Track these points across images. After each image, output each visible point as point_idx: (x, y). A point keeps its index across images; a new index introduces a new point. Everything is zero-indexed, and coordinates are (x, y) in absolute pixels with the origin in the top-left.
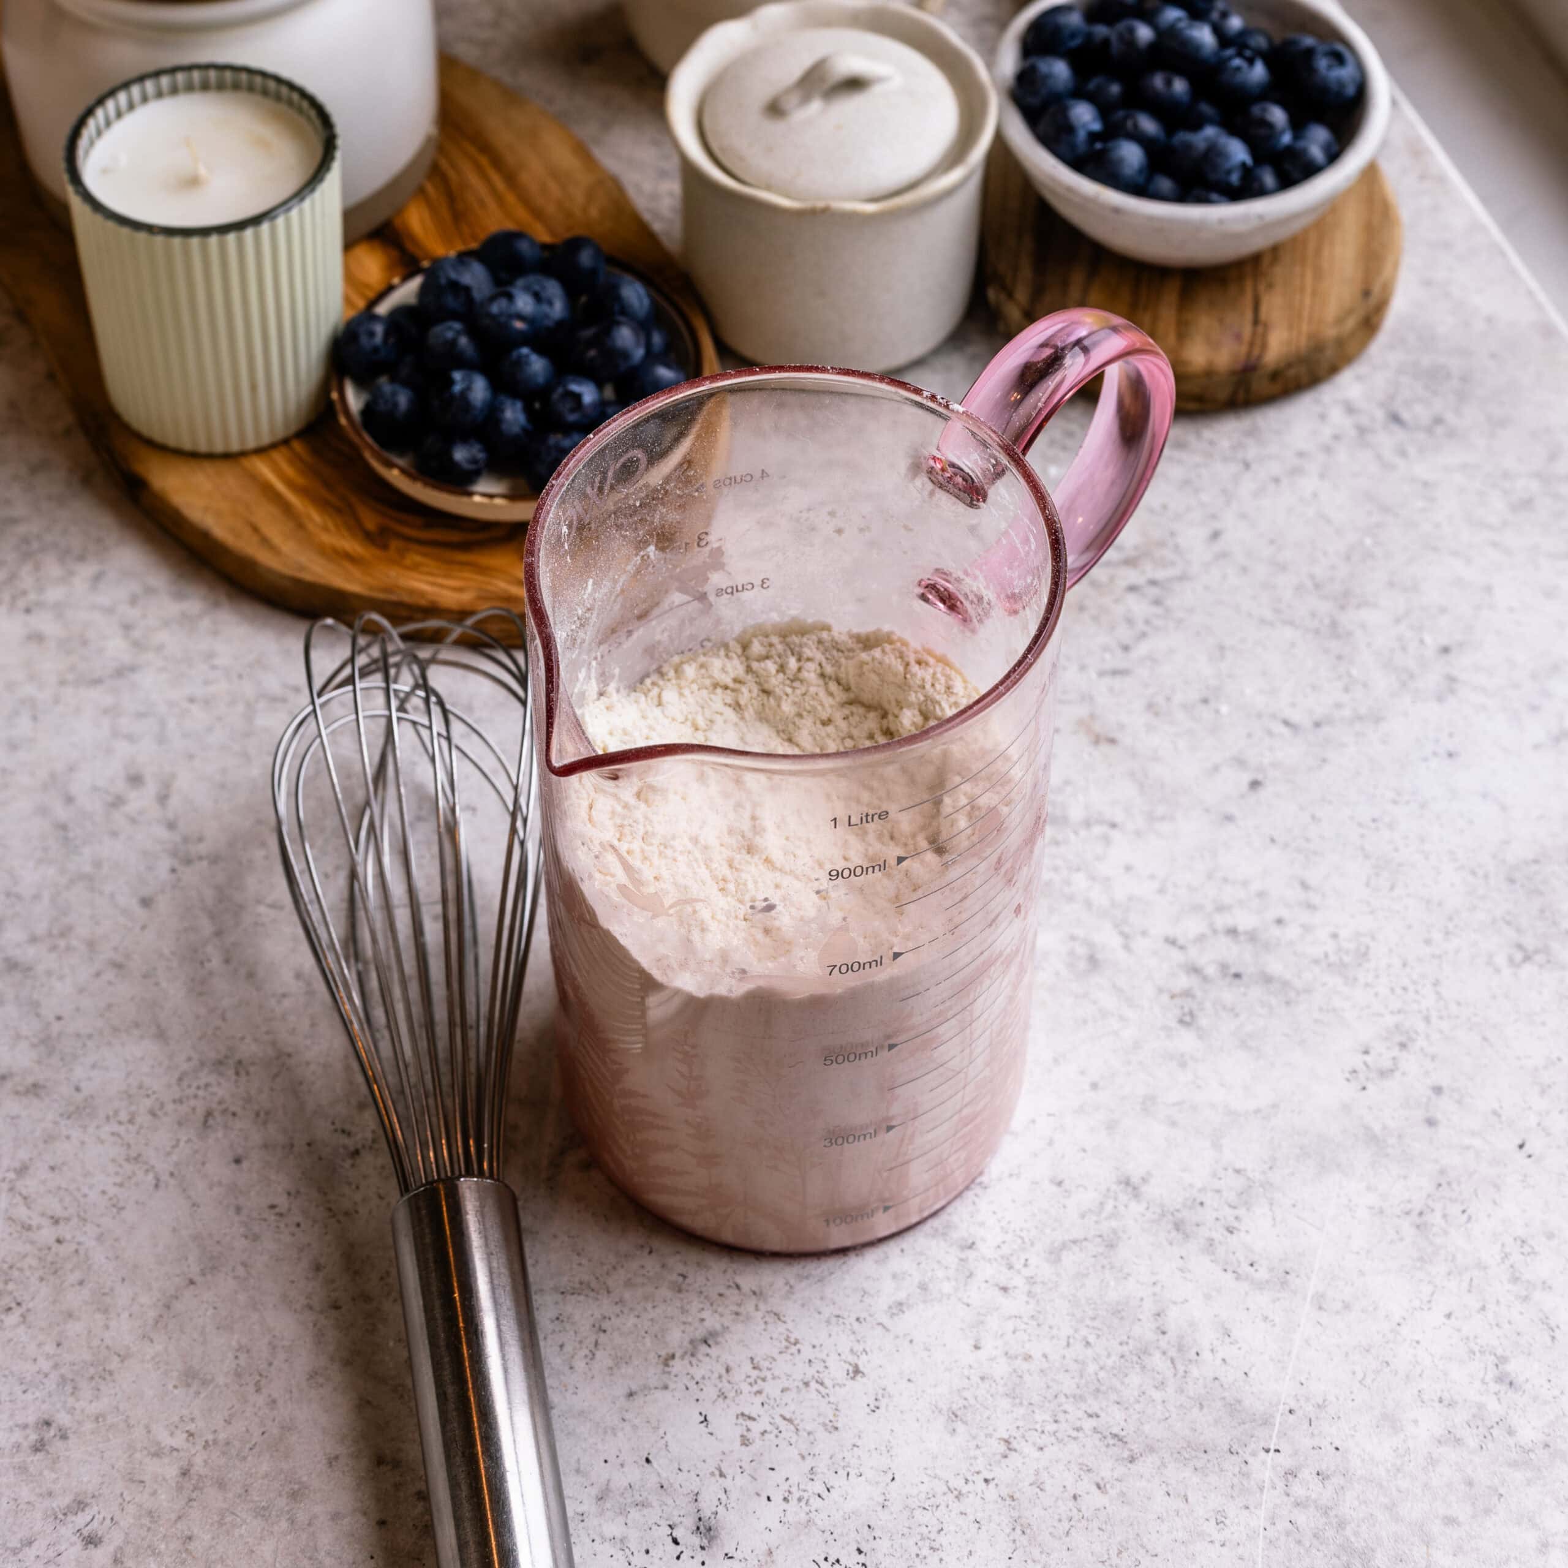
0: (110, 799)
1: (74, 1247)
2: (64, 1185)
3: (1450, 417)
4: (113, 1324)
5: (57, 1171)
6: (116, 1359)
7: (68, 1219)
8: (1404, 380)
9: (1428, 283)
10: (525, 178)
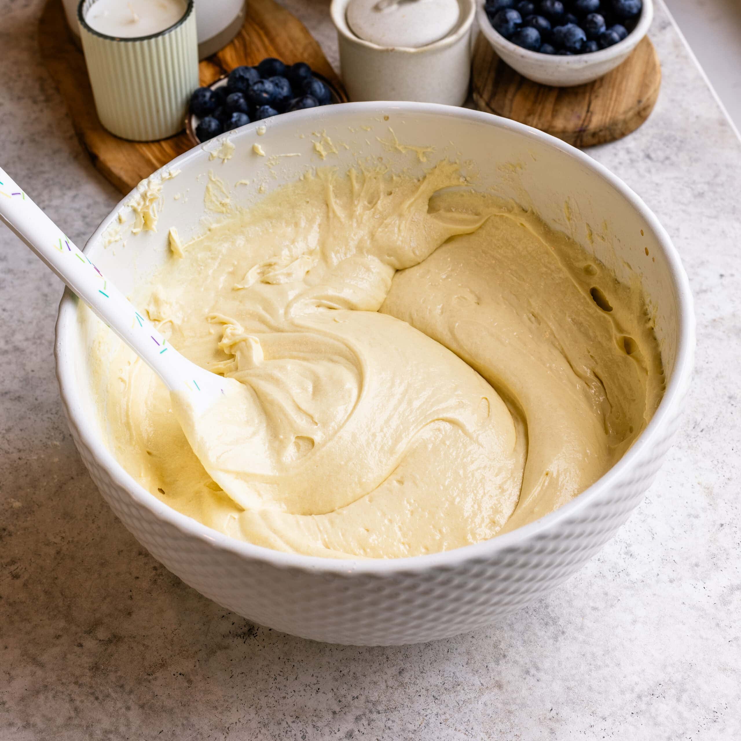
1: (26, 461)
2: (25, 437)
3: (673, 158)
4: (37, 492)
5: (23, 431)
6: (36, 506)
7: (24, 450)
8: (655, 141)
9: (672, 101)
10: (278, 40)
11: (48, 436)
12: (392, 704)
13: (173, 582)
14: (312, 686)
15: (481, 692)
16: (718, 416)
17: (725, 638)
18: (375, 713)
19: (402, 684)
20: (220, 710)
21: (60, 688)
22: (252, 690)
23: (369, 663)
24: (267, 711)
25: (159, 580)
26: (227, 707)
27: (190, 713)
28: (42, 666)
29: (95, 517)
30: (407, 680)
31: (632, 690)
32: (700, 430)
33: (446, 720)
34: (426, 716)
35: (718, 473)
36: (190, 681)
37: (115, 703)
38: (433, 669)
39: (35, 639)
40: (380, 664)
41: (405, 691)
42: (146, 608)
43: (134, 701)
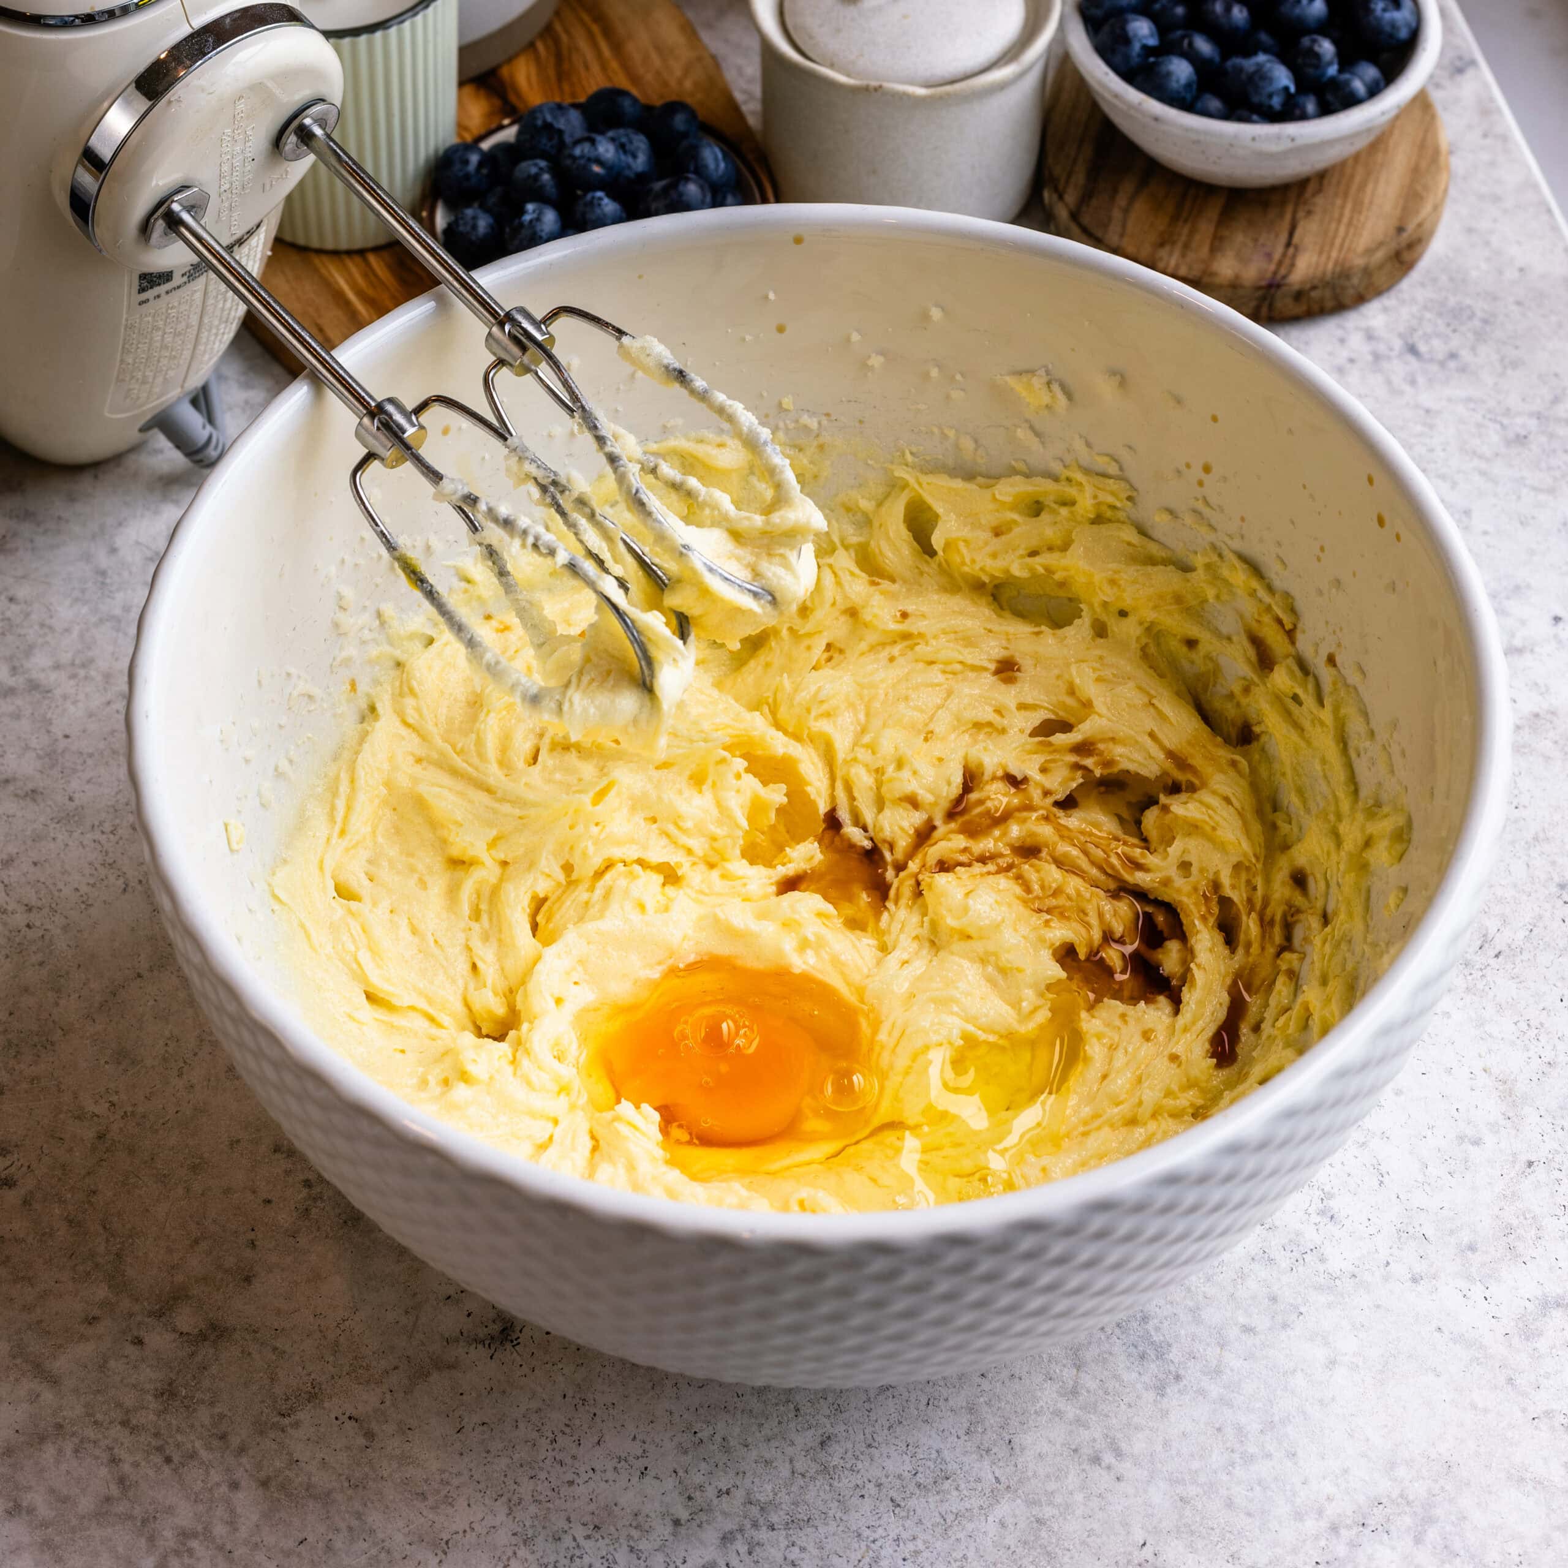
0: (149, 554)
1: (41, 933)
2: (42, 880)
3: (1465, 355)
4: (63, 1002)
5: (39, 866)
6: (59, 1031)
7: (39, 909)
8: (1428, 315)
9: (1470, 230)
10: (630, 47)
11: (92, 881)
12: (802, 1513)
13: (344, 1217)
14: (631, 1460)
15: (995, 1496)
16: (1535, 925)
17: (1524, 1410)
18: (764, 1528)
19: (825, 1469)
20: (431, 1502)
21: (90, 1433)
22: (504, 1462)
23: (756, 1418)
24: (533, 1509)
25: (314, 1211)
26: (446, 1496)
27: (365, 1505)
28: (54, 1381)
29: (185, 1062)
30: (836, 1461)
31: (1320, 1513)
32: (1493, 953)
33: (917, 1553)
34: (874, 1542)
35: (1527, 1050)
36: (370, 1435)
37: (207, 1473)
38: (893, 1441)
39: (41, 1321)
40: (780, 1423)
42: (283, 1270)
43: (247, 1471)
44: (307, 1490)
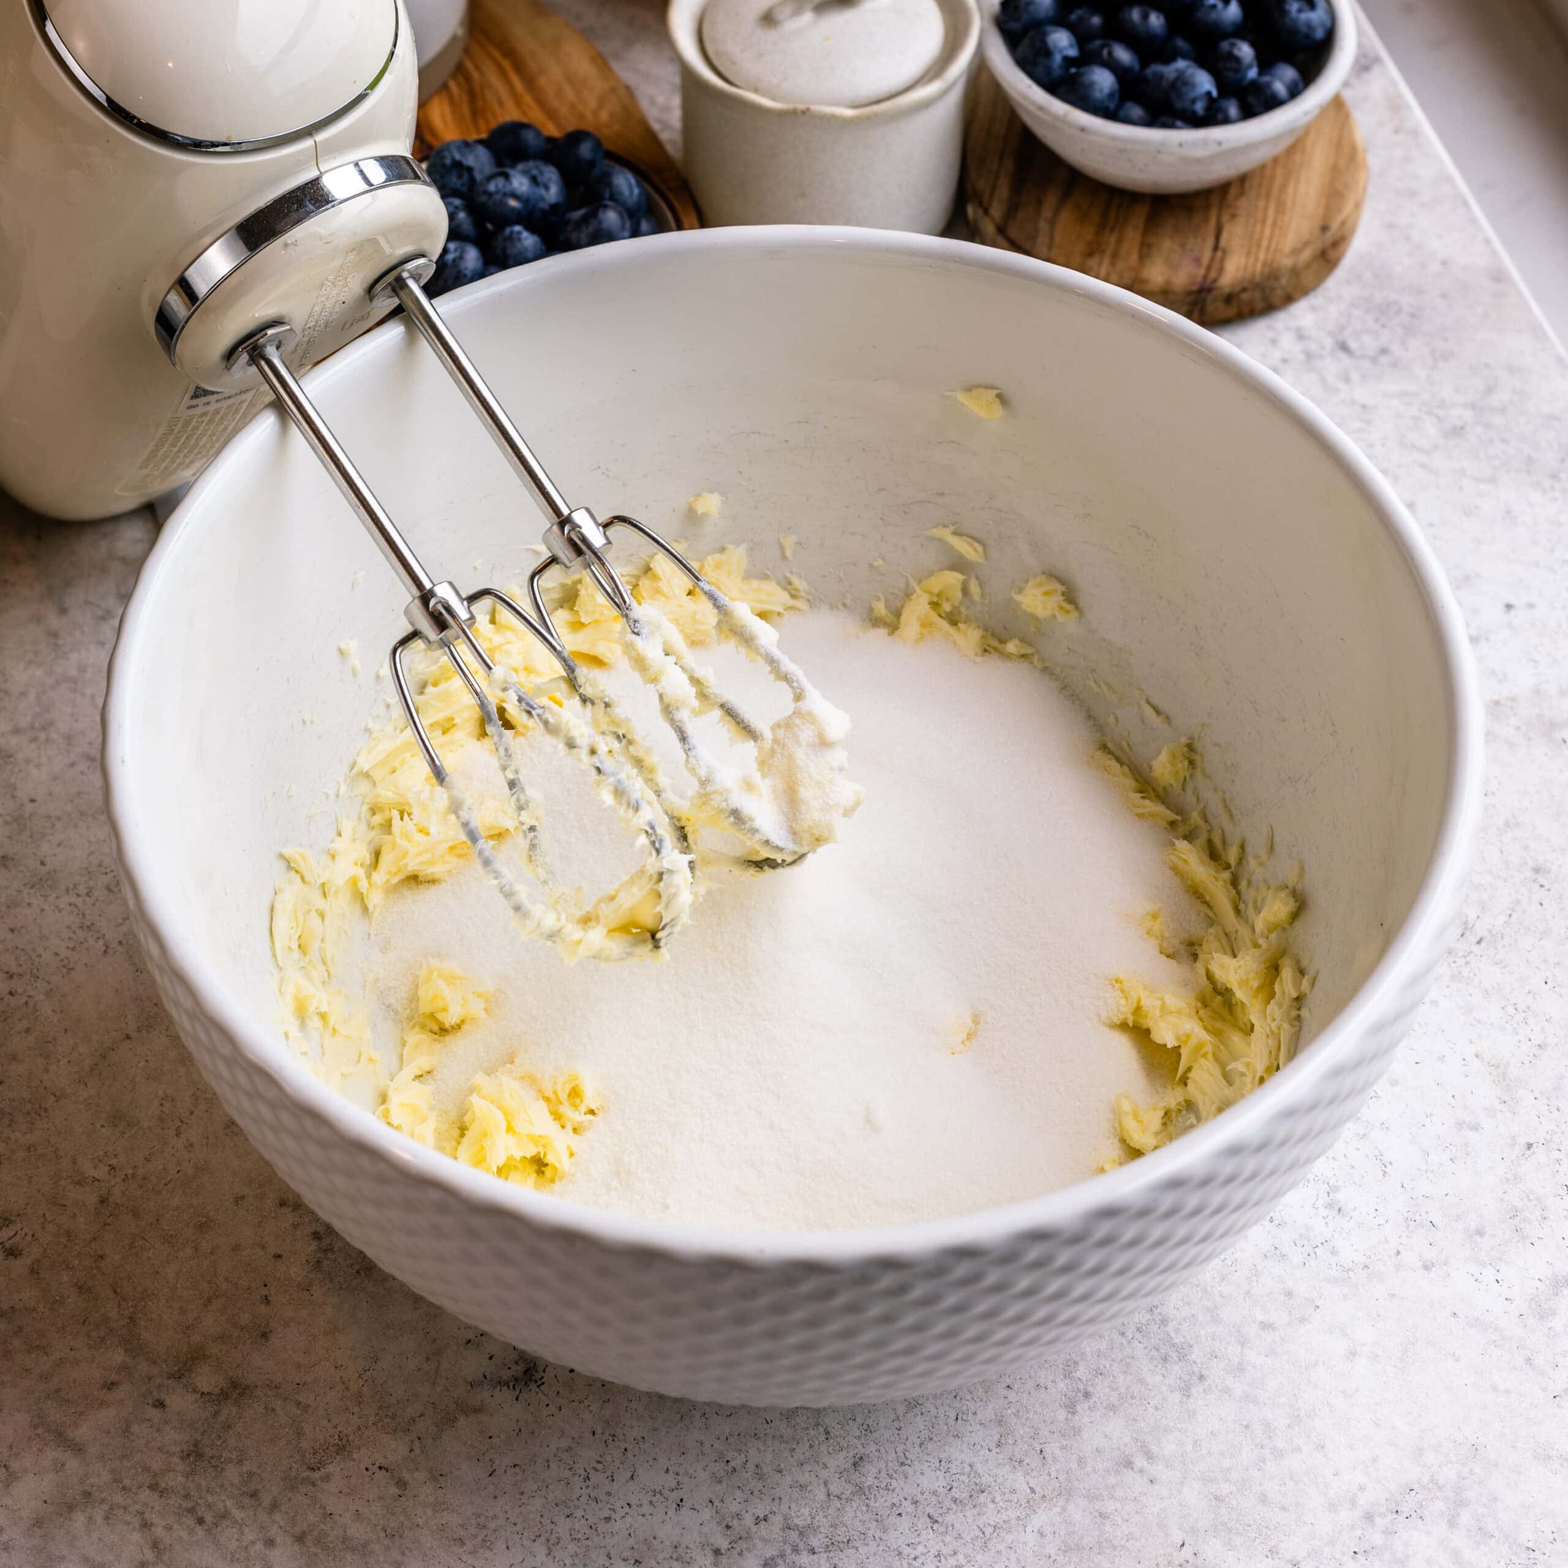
1: (24, 999)
2: (21, 946)
3: (1395, 348)
4: (53, 1068)
5: (16, 933)
6: (52, 1098)
7: (21, 975)
8: (1356, 312)
9: (1390, 226)
10: (542, 81)
11: (71, 945)
12: (841, 1535)
13: (356, 1267)
14: (666, 1492)
15: (1031, 1506)
16: (1513, 911)
17: (1545, 1390)
18: (805, 1553)
19: (860, 1490)
20: (469, 1545)
21: (119, 1498)
22: (538, 1502)
23: (787, 1443)
24: (572, 1547)
25: (326, 1263)
26: (484, 1540)
27: (404, 1554)
28: (78, 1449)
29: (182, 1122)
30: (870, 1481)
31: (1353, 1502)
32: (1475, 941)
34: (915, 1559)
35: (1517, 1034)
36: (402, 1484)
37: (242, 1533)
38: (926, 1457)
39: (60, 1390)
40: (811, 1446)
41: (867, 1506)
42: (299, 1324)
43: (281, 1528)
44: (344, 1542)
